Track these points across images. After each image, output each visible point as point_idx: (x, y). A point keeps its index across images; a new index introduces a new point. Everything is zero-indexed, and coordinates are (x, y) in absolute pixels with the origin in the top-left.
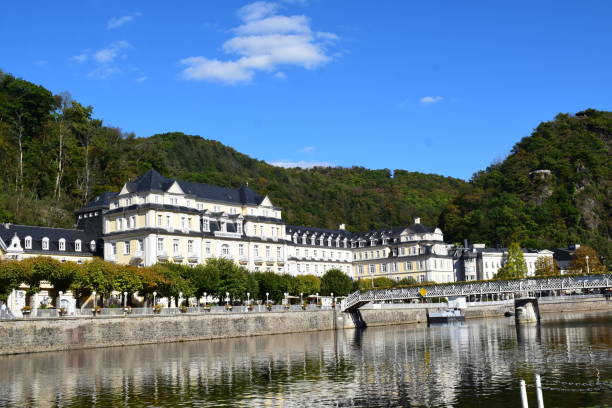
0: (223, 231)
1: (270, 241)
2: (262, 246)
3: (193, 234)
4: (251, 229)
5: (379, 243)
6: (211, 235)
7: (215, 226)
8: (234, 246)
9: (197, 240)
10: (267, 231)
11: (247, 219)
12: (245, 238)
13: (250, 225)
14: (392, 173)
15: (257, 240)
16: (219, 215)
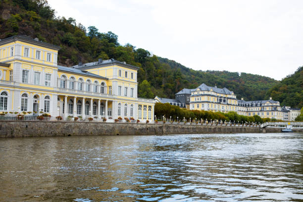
0: (222, 102)
1: (234, 105)
2: (232, 107)
3: (216, 103)
4: (229, 101)
5: (256, 105)
6: (220, 103)
7: (221, 100)
8: (225, 106)
9: (217, 105)
10: (233, 102)
11: (228, 98)
12: (228, 104)
13: (229, 100)
14: (240, 74)
15: (231, 105)
16: (221, 97)
